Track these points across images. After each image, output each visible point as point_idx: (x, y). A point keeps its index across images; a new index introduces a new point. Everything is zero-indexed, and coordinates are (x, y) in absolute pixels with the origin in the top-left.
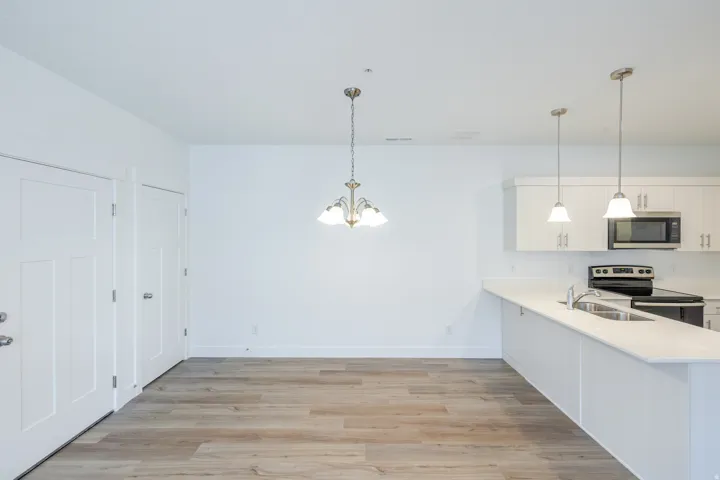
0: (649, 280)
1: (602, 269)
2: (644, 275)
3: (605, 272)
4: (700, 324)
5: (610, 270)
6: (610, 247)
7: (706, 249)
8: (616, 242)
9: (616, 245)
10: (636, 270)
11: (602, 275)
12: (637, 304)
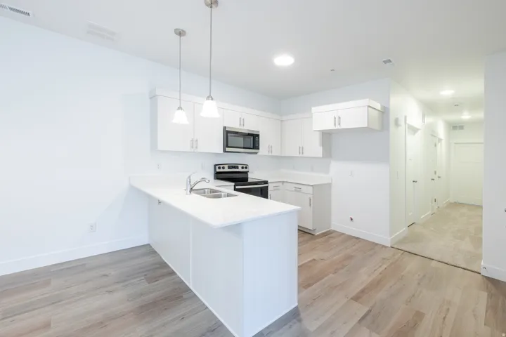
0: (246, 173)
1: (222, 166)
2: (244, 170)
3: (223, 168)
4: (266, 197)
5: (226, 167)
6: (225, 151)
7: (270, 154)
8: (228, 147)
9: (227, 149)
10: (240, 167)
11: (222, 170)
12: (237, 187)
